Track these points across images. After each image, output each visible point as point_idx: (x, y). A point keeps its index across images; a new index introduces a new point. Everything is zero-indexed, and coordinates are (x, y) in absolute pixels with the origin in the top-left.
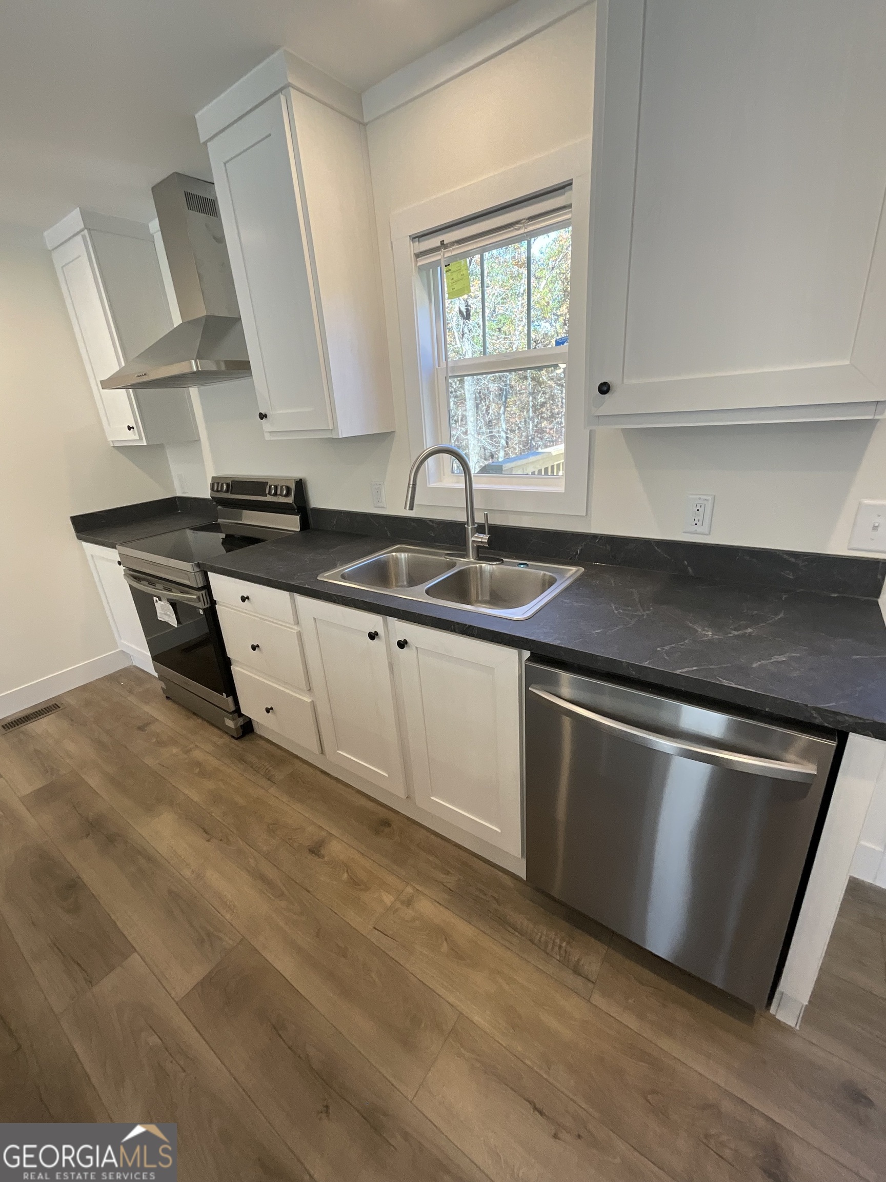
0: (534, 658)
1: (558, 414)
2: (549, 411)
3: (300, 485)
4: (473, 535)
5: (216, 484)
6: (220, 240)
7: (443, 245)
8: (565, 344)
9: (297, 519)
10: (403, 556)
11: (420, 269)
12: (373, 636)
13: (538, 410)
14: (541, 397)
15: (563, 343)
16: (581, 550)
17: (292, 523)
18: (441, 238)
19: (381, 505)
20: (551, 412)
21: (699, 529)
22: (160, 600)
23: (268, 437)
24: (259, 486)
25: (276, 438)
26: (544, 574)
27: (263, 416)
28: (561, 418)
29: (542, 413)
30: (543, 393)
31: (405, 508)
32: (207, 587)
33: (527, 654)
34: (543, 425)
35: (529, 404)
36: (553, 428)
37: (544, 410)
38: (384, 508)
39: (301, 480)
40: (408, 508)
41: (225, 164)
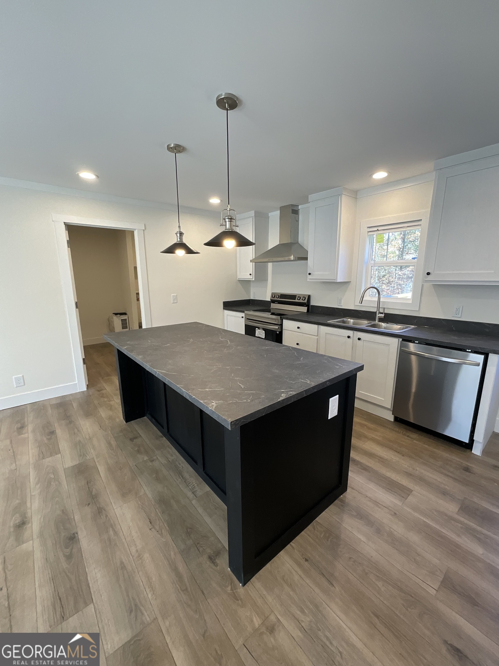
0: (403, 340)
1: (392, 282)
2: (387, 280)
3: (309, 297)
4: (378, 314)
5: (273, 295)
6: (298, 221)
7: (378, 230)
8: (415, 259)
9: (306, 308)
10: (351, 320)
11: (368, 235)
12: (349, 337)
13: (381, 279)
14: (383, 272)
15: (414, 259)
16: (416, 322)
17: (304, 309)
18: (378, 228)
19: (341, 305)
20: (388, 280)
21: (457, 316)
22: (259, 329)
23: (308, 280)
24: (293, 297)
25: (312, 281)
26: (403, 327)
27: (310, 274)
28: (394, 284)
29: (383, 281)
30: (384, 270)
31: (359, 303)
32: (281, 325)
33: (401, 340)
34: (383, 287)
35: (376, 275)
36: (389, 289)
37: (384, 279)
38: (342, 306)
39: (310, 295)
40: (360, 303)
41: (316, 208)
